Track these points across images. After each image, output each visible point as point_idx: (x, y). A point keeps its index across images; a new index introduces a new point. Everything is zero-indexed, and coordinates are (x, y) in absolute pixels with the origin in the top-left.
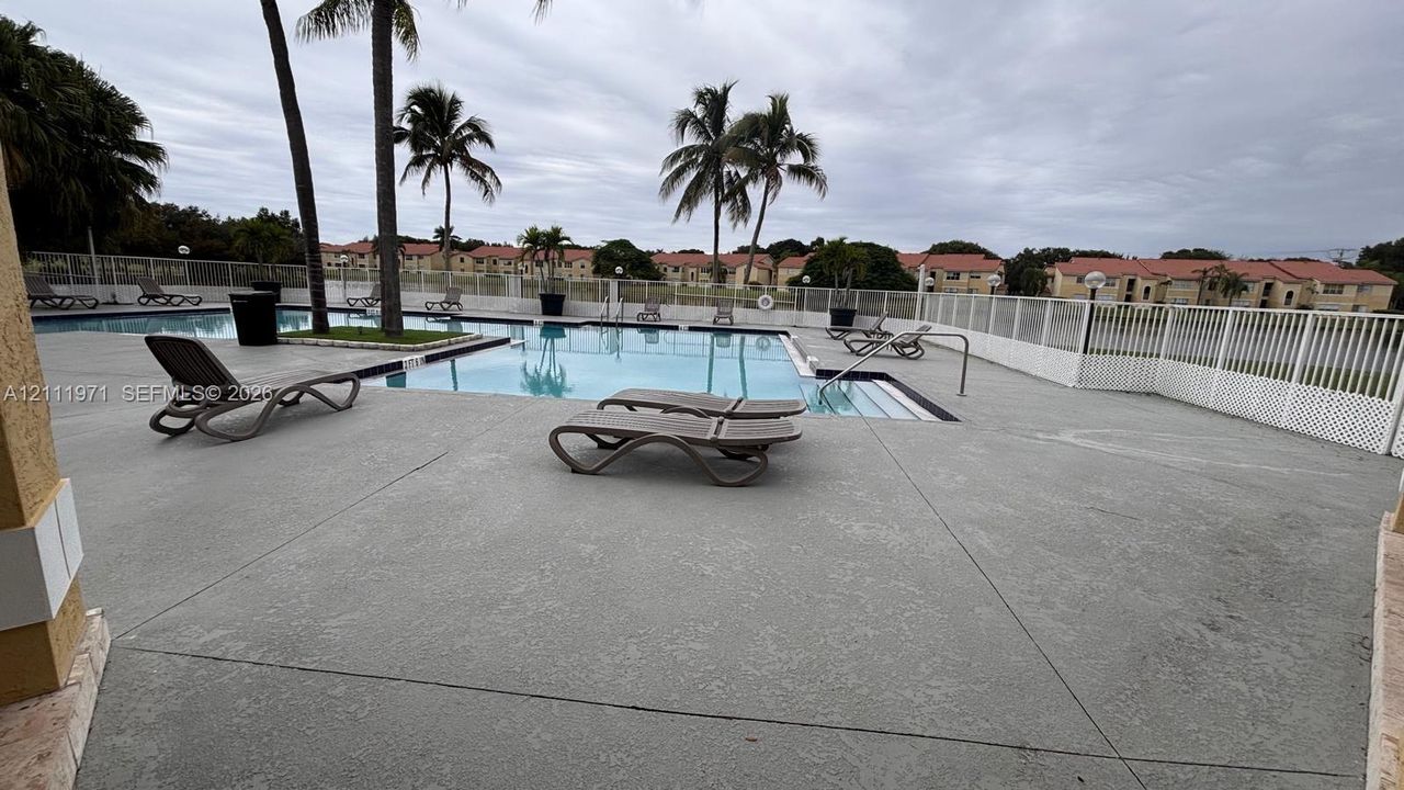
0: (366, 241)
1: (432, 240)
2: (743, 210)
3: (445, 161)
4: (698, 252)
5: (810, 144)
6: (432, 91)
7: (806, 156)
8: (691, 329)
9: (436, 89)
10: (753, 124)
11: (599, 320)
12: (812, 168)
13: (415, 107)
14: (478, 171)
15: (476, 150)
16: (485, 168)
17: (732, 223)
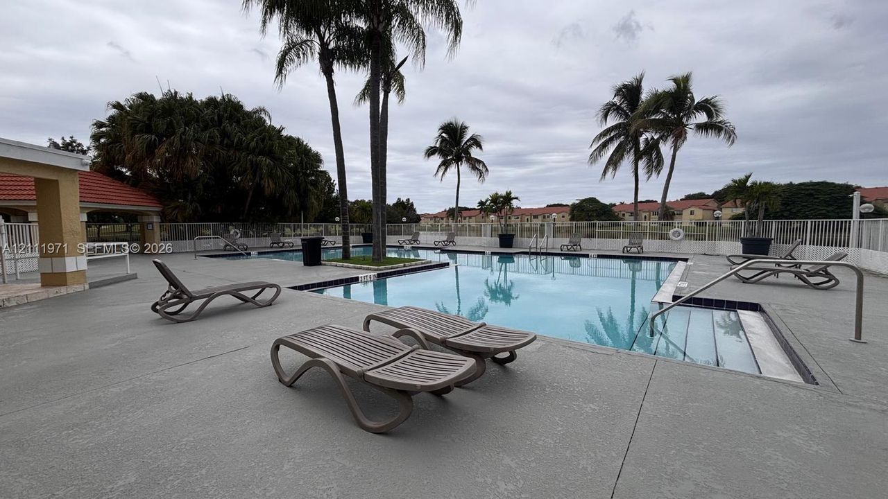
0: (445, 211)
1: (477, 208)
2: (656, 163)
3: (458, 160)
4: (652, 201)
5: (714, 106)
6: (451, 124)
7: (710, 115)
8: (599, 256)
9: (454, 122)
10: (659, 100)
11: (528, 251)
12: (720, 122)
13: (444, 135)
14: (475, 164)
15: (475, 153)
16: (479, 162)
17: (647, 176)
